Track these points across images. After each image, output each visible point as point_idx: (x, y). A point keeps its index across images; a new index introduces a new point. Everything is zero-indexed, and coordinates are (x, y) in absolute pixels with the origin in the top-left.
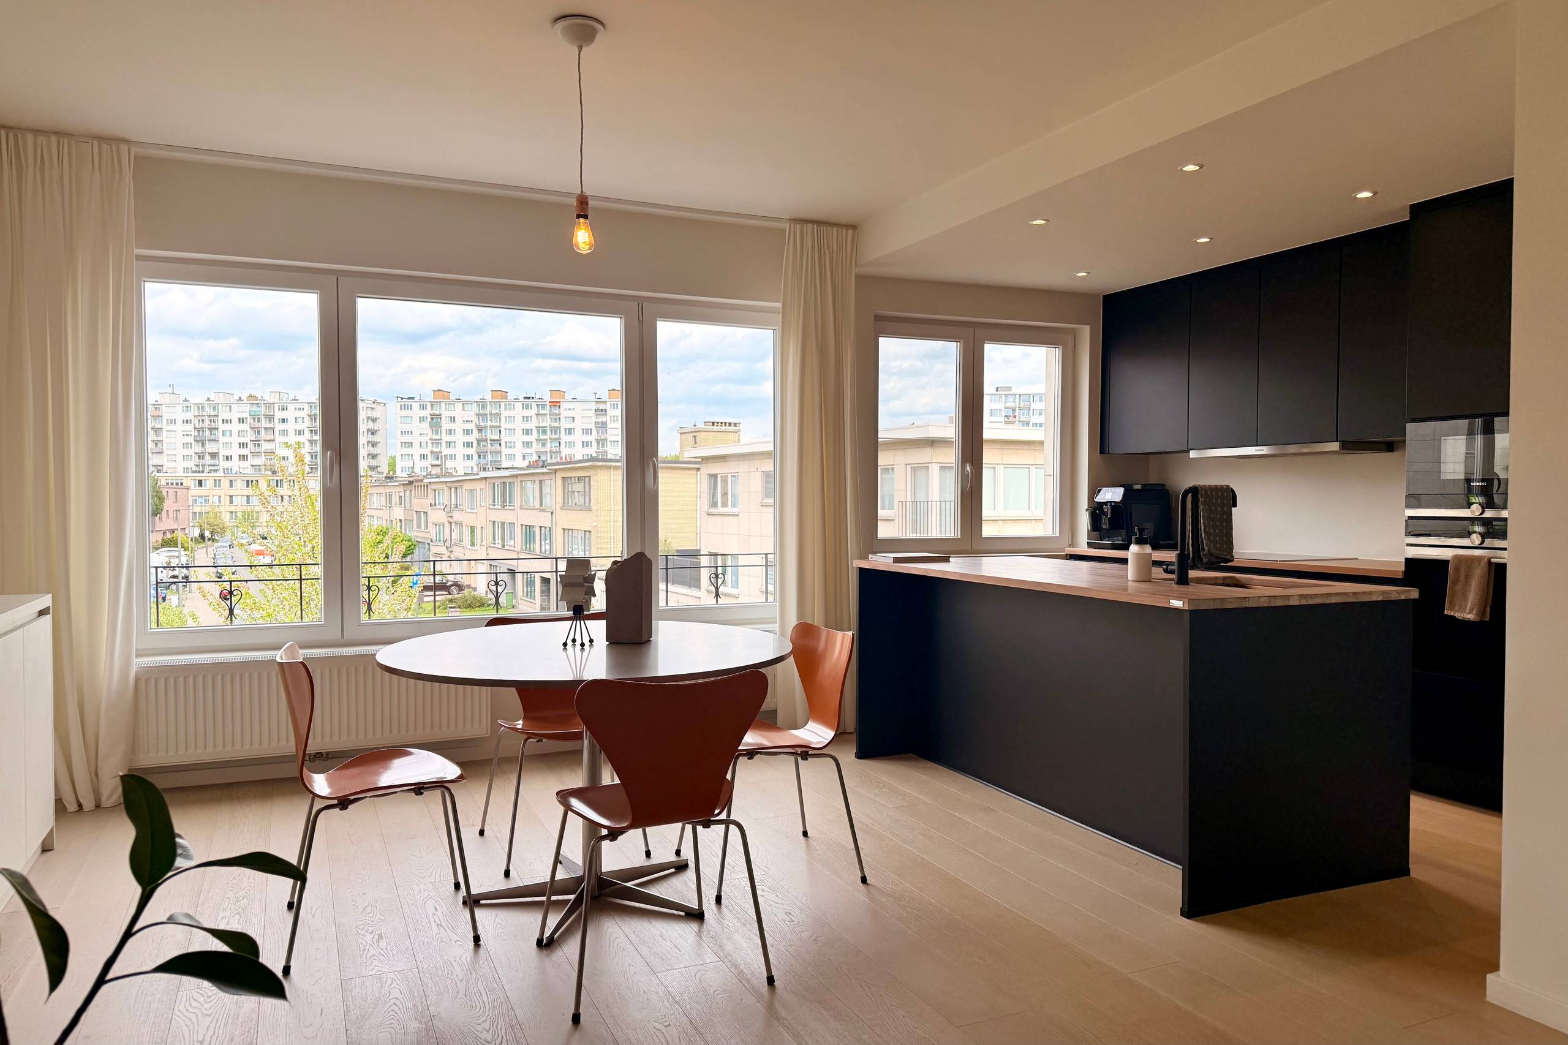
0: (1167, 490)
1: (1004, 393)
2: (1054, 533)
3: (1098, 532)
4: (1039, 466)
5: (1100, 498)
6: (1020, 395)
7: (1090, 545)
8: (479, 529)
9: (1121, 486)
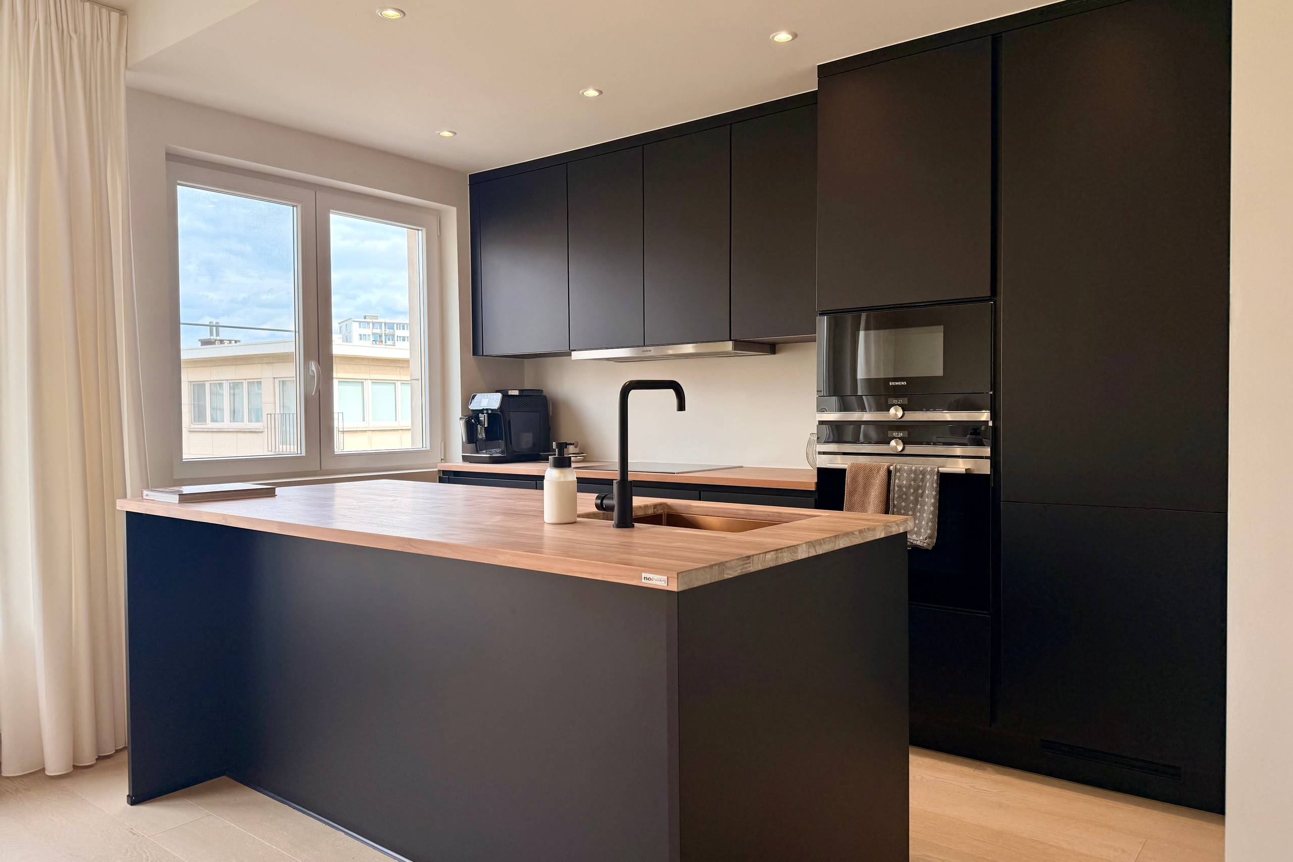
0: (545, 396)
1: (371, 320)
2: (424, 446)
3: (474, 444)
4: (403, 382)
5: (474, 406)
6: (385, 324)
7: (465, 459)
9: (497, 391)
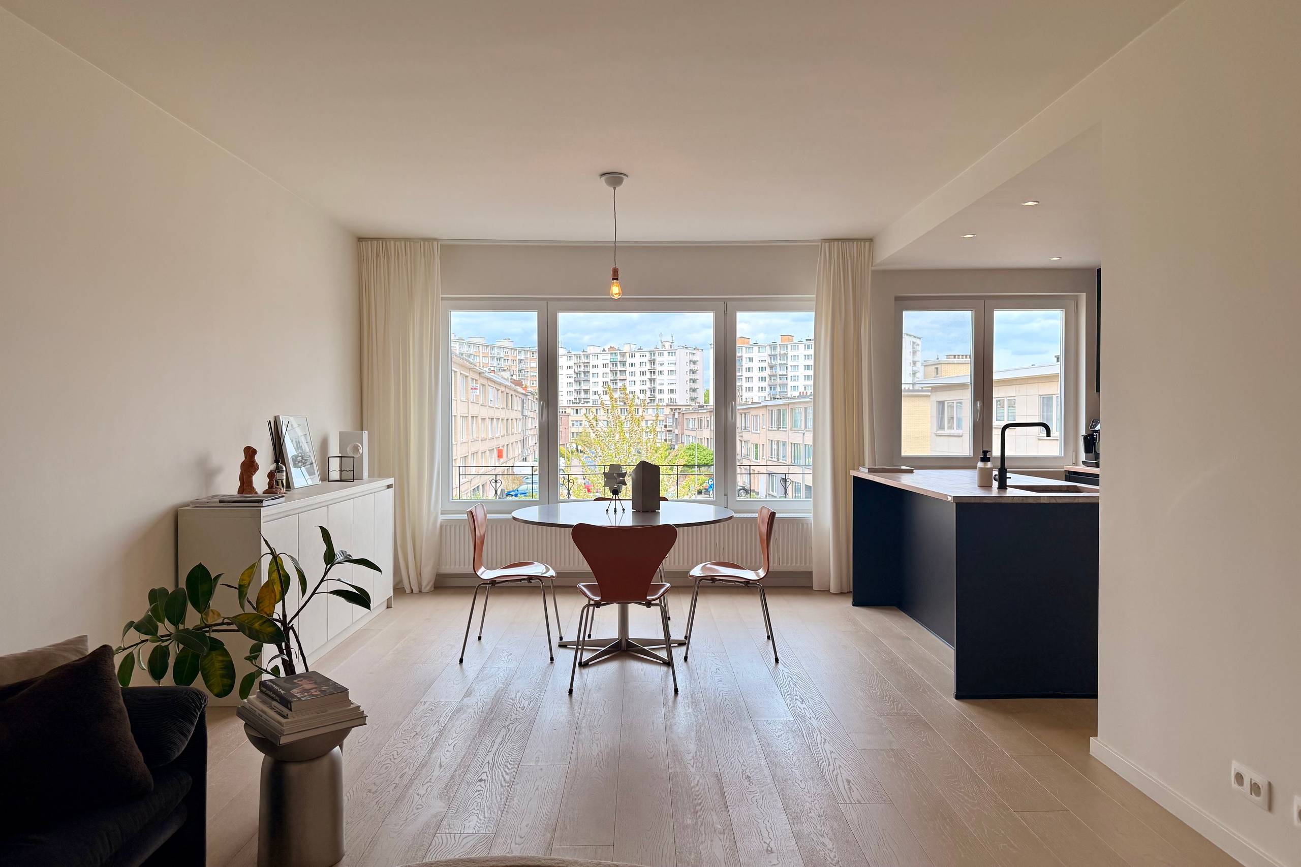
2: (1061, 454)
8: (761, 446)
